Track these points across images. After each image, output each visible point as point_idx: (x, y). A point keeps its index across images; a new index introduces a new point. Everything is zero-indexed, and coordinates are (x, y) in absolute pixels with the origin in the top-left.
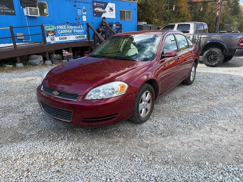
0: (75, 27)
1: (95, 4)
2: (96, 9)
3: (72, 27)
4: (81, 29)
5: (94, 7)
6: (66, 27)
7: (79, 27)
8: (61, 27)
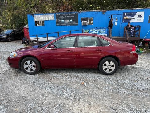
0: (100, 30)
1: (125, 14)
2: (125, 18)
3: (98, 30)
4: (104, 31)
5: (124, 16)
6: (95, 30)
7: (103, 30)
8: (92, 30)
